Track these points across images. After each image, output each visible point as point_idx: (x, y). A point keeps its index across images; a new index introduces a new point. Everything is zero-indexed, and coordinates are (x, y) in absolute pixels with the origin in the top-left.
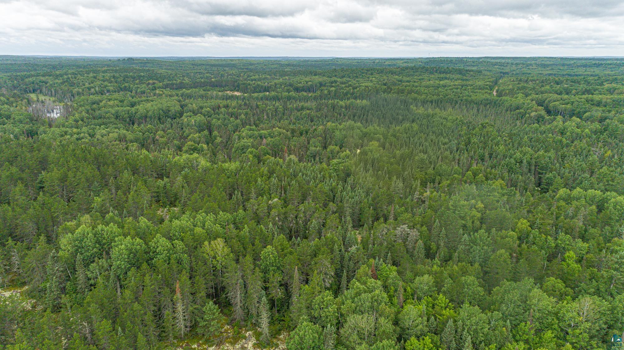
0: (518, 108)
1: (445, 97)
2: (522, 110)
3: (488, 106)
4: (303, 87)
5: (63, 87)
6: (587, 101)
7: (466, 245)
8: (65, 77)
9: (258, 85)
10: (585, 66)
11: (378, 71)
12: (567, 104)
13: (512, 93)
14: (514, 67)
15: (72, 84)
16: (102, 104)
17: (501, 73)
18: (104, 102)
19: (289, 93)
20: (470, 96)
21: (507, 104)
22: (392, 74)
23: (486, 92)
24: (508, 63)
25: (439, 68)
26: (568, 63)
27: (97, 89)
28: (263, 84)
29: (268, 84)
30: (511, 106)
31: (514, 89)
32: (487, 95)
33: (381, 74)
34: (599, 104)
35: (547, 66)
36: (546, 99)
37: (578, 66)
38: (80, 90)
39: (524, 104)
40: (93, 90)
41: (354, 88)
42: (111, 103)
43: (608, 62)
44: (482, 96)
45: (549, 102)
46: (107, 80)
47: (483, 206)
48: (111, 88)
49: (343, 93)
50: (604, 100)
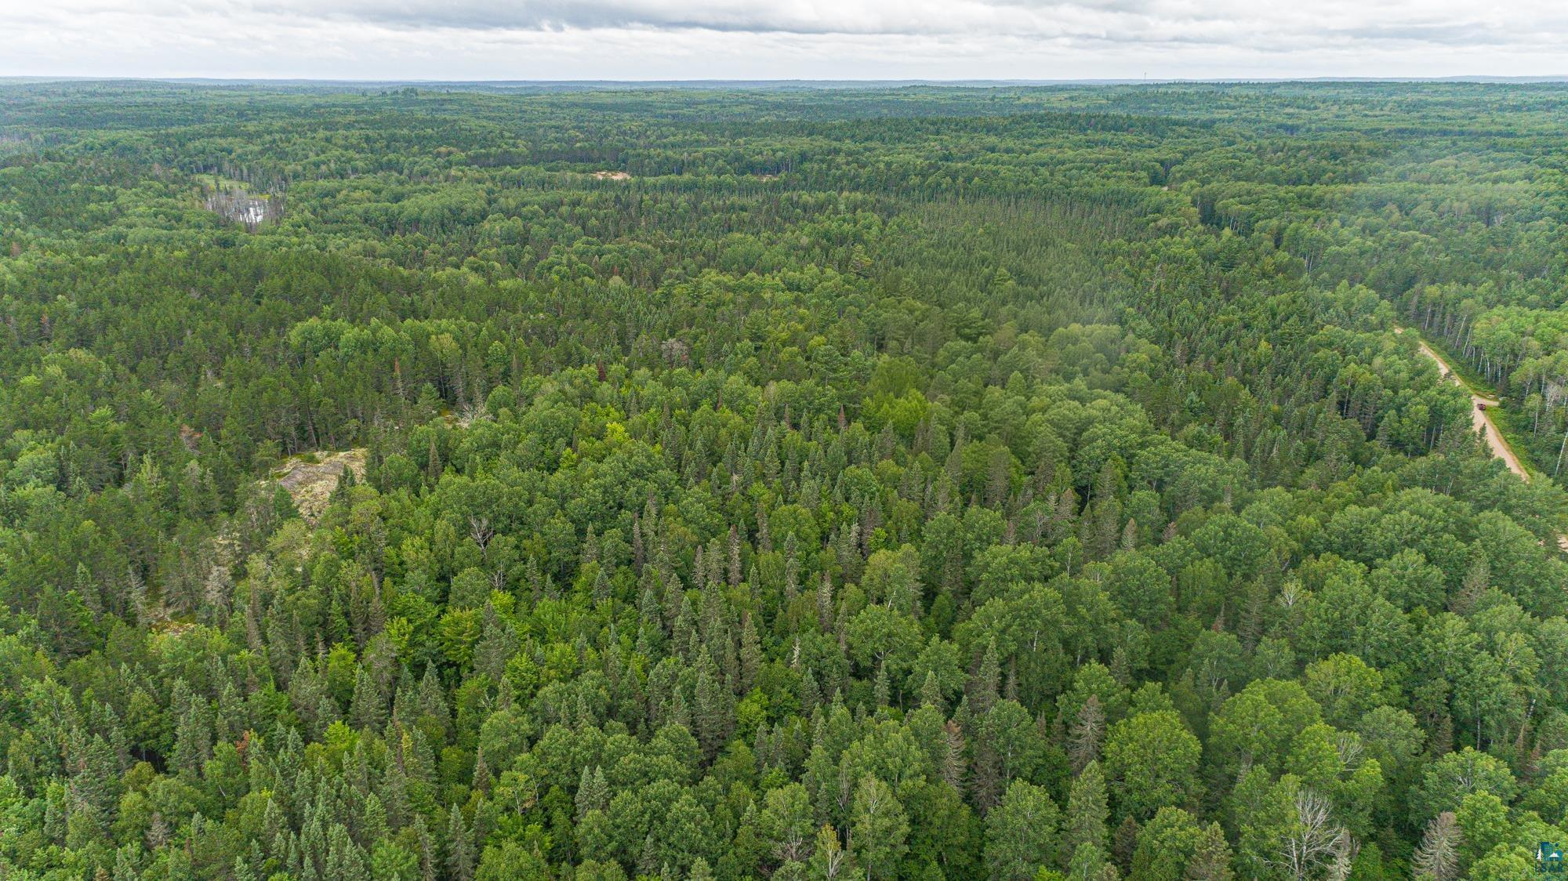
4: (761, 162)
5: (263, 160)
8: (268, 138)
9: (667, 158)
15: (283, 155)
16: (340, 197)
18: (344, 192)
27: (332, 165)
28: (676, 156)
29: (690, 155)
38: (300, 168)
40: (323, 168)
42: (357, 195)
46: (353, 147)
48: (360, 164)
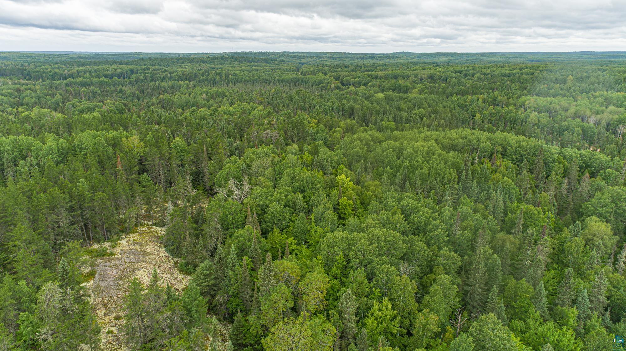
0: (320, 83)
1: (259, 78)
2: (324, 84)
3: (297, 84)
4: (112, 74)
6: (368, 76)
7: (312, 136)
9: (56, 73)
10: (363, 58)
11: (188, 60)
12: (356, 78)
13: (313, 73)
14: (309, 59)
17: (300, 63)
19: (99, 78)
20: (281, 77)
21: (312, 81)
22: (203, 63)
23: (293, 74)
24: (304, 56)
25: (247, 57)
26: (350, 56)
28: (62, 72)
29: (69, 71)
30: (315, 82)
31: (315, 70)
32: (294, 75)
33: (192, 63)
34: (376, 78)
35: (335, 58)
36: (340, 76)
37: (358, 59)
39: (324, 79)
41: (171, 73)
43: (378, 56)
44: (290, 76)
45: (343, 77)
47: (317, 121)
49: (160, 77)
50: (379, 75)
